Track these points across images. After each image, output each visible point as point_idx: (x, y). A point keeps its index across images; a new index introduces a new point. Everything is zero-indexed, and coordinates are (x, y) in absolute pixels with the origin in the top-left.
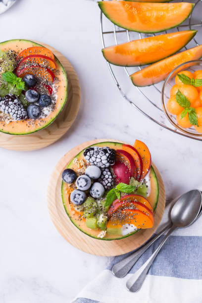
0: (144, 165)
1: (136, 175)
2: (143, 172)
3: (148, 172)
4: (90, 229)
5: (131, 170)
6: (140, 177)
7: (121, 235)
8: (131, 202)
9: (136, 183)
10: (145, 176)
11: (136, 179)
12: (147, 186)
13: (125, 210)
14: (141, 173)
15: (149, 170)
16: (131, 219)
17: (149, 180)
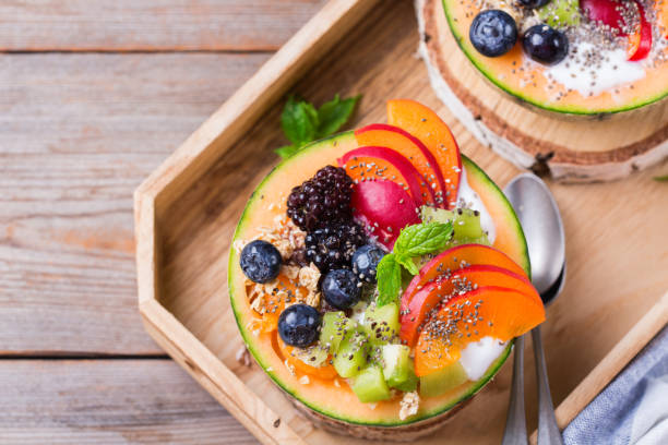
0: (441, 161)
1: (430, 197)
2: (448, 181)
3: (460, 174)
4: (373, 406)
5: (411, 188)
6: (444, 195)
7: (469, 382)
8: (453, 273)
9: (441, 216)
10: (457, 188)
11: (437, 206)
12: (476, 213)
13: (446, 304)
14: (443, 187)
15: (460, 167)
16: (474, 324)
17: (476, 196)
